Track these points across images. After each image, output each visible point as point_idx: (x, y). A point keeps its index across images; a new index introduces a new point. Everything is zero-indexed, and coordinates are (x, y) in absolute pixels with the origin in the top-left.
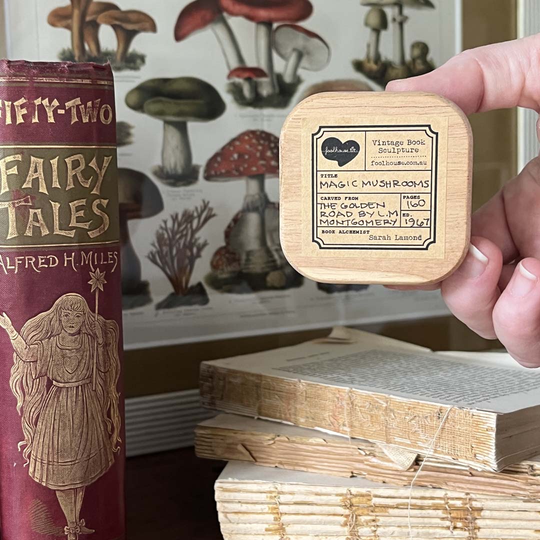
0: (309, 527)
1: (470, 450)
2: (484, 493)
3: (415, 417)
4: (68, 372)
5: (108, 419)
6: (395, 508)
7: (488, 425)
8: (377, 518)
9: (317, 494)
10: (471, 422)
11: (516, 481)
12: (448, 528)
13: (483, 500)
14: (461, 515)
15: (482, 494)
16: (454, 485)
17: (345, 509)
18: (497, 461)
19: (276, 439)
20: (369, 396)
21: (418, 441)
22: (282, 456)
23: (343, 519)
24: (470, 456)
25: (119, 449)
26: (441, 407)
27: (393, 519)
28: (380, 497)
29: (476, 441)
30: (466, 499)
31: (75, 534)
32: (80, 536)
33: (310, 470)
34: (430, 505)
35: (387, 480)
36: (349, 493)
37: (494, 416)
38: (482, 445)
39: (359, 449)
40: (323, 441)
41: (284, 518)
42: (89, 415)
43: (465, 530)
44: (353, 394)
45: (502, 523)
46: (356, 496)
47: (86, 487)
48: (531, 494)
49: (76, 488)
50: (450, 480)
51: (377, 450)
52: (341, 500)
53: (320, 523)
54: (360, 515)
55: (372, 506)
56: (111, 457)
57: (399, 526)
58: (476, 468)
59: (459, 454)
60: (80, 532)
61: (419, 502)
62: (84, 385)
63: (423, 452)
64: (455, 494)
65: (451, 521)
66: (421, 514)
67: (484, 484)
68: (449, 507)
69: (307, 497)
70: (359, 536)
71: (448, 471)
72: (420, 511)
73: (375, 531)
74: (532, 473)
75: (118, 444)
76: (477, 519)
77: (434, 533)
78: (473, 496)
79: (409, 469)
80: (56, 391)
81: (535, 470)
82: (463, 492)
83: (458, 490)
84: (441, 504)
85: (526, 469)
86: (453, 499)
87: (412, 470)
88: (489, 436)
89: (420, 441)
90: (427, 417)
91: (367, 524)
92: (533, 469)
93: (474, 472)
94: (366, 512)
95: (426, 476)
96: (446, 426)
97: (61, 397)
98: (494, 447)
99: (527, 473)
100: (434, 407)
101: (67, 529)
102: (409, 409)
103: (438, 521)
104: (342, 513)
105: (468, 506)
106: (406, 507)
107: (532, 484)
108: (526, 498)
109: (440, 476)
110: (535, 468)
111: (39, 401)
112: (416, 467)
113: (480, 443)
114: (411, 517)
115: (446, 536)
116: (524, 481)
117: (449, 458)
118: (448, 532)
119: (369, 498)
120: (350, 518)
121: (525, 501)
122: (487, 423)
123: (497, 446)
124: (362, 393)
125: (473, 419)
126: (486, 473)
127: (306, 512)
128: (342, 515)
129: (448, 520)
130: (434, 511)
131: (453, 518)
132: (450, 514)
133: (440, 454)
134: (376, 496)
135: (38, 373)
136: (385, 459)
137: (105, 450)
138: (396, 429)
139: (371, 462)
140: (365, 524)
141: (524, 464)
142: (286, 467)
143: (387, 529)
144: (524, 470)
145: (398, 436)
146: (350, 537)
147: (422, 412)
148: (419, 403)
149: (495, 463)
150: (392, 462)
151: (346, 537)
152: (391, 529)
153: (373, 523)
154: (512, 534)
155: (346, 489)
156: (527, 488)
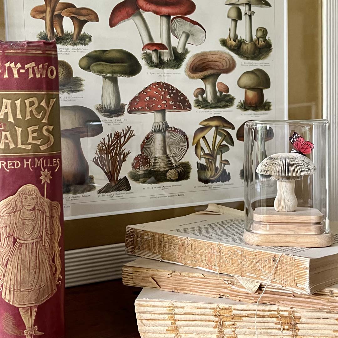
0: (193, 328)
1: (293, 281)
2: (302, 307)
3: (259, 260)
4: (26, 233)
5: (53, 263)
6: (247, 316)
7: (304, 265)
8: (236, 323)
9: (198, 308)
10: (294, 263)
11: (322, 300)
12: (280, 329)
13: (301, 312)
14: (287, 321)
15: (301, 308)
16: (283, 302)
17: (215, 317)
18: (310, 288)
19: (172, 274)
20: (230, 247)
21: (261, 275)
22: (176, 284)
23: (214, 324)
24: (293, 285)
25: (60, 282)
26: (275, 254)
27: (245, 324)
28: (237, 310)
29: (297, 275)
30: (291, 311)
31: (31, 335)
32: (34, 336)
33: (193, 293)
34: (269, 315)
35: (242, 299)
36: (218, 307)
37: (308, 260)
38: (300, 278)
39: (224, 280)
40: (202, 275)
41: (178, 323)
42: (40, 261)
43: (290, 330)
44: (220, 246)
45: (313, 326)
46: (222, 309)
47: (39, 306)
48: (331, 308)
49: (32, 307)
50: (280, 299)
51: (235, 281)
52: (213, 312)
53: (200, 326)
54: (225, 321)
55: (232, 316)
56: (55, 288)
57: (249, 328)
58: (297, 292)
59: (286, 283)
60: (34, 334)
61: (262, 313)
62: (37, 242)
63: (264, 282)
64: (283, 308)
65: (281, 325)
66: (263, 320)
67: (302, 302)
68: (280, 317)
69: (192, 310)
70: (224, 334)
71: (279, 294)
72: (262, 319)
73: (235, 331)
74: (332, 295)
75: (59, 279)
76: (297, 323)
77: (271, 332)
78: (295, 310)
79: (255, 293)
80: (19, 246)
81: (334, 293)
82: (289, 307)
83: (286, 305)
84: (275, 315)
85: (328, 292)
86: (282, 311)
87: (258, 293)
88: (305, 272)
89: (262, 275)
90: (267, 260)
91: (229, 327)
92: (332, 293)
93: (295, 295)
94: (228, 319)
95: (266, 297)
96: (278, 266)
97: (22, 250)
98: (308, 279)
99: (329, 295)
100: (271, 254)
101: (26, 332)
102: (255, 256)
103: (274, 325)
104: (213, 320)
105: (292, 315)
106: (253, 316)
107: (331, 302)
108: (328, 311)
109: (274, 297)
110: (333, 292)
111: (8, 252)
112: (260, 291)
113: (299, 277)
114: (256, 322)
115: (278, 335)
116: (327, 300)
117: (280, 286)
118: (280, 332)
119: (230, 310)
120: (219, 323)
121: (327, 313)
122: (304, 264)
123: (310, 278)
124: (226, 245)
125: (295, 262)
126: (303, 295)
127: (192, 319)
128: (214, 321)
129: (279, 324)
130: (271, 319)
131: (283, 323)
132: (281, 320)
133: (275, 283)
134: (235, 309)
135: (8, 234)
136: (240, 286)
137: (51, 283)
138: (247, 268)
139: (232, 288)
140: (228, 326)
141: (327, 289)
142: (179, 291)
143: (242, 330)
144: (327, 293)
145: (248, 272)
146: (218, 335)
147: (263, 257)
148: (261, 252)
149: (309, 289)
150: (245, 288)
151: (216, 335)
152: (244, 330)
153: (233, 326)
154: (319, 333)
155: (216, 305)
156: (329, 304)
